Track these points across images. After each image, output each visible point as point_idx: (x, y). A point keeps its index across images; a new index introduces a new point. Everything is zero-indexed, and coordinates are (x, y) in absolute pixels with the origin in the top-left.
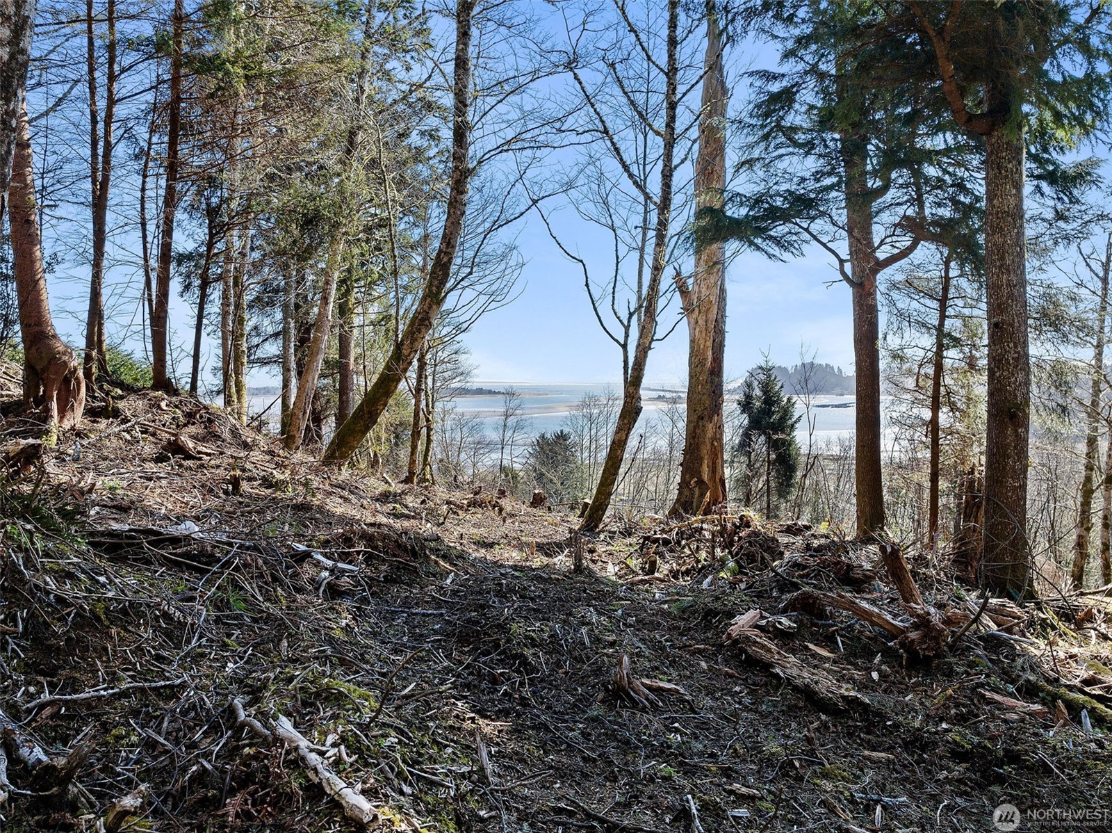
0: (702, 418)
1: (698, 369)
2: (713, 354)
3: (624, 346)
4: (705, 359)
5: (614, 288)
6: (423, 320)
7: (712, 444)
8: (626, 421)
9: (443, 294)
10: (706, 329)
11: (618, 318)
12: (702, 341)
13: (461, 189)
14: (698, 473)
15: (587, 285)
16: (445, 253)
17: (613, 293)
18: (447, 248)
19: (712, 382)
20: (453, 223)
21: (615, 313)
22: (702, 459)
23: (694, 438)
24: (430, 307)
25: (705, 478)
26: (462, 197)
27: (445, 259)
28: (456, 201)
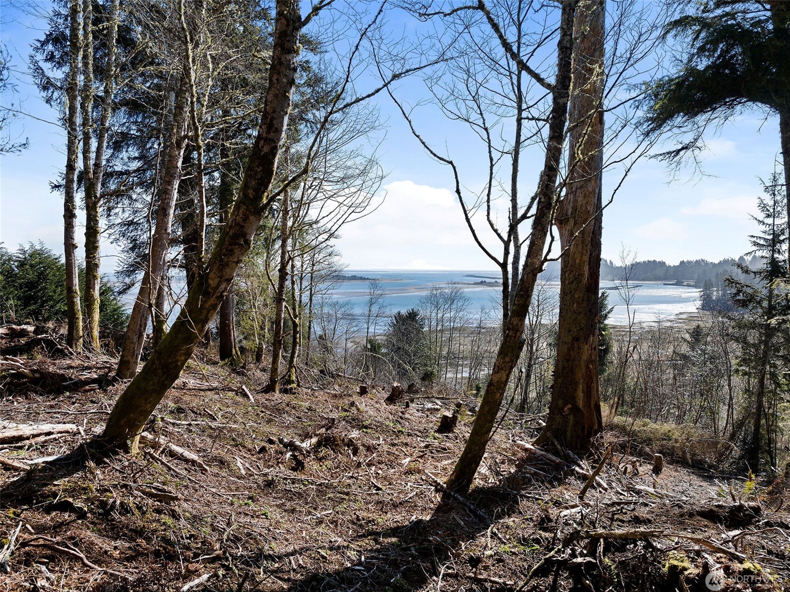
0: (578, 340)
1: (574, 286)
2: (590, 269)
3: (504, 266)
4: (582, 275)
5: (488, 195)
6: (236, 237)
7: (588, 367)
8: (507, 359)
9: (265, 201)
10: (583, 242)
11: (496, 231)
12: (578, 255)
13: (287, 45)
14: (573, 399)
15: (458, 191)
16: (266, 140)
17: (488, 201)
18: (268, 132)
19: (588, 300)
20: (276, 96)
21: (492, 225)
22: (577, 383)
23: (568, 360)
24: (246, 219)
25: (581, 404)
26: (289, 57)
27: (266, 149)
28: (281, 63)
